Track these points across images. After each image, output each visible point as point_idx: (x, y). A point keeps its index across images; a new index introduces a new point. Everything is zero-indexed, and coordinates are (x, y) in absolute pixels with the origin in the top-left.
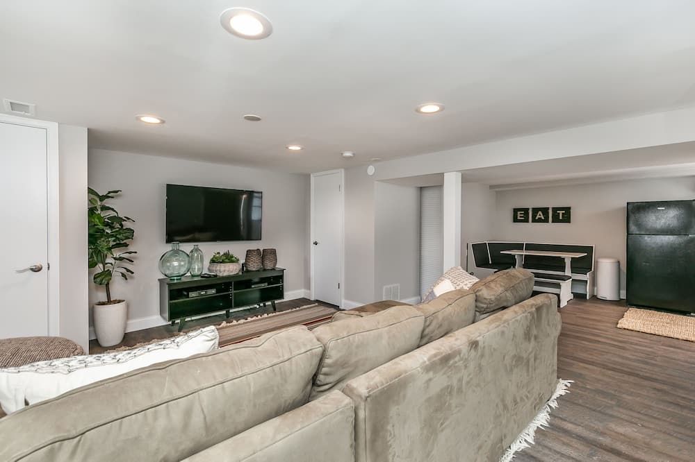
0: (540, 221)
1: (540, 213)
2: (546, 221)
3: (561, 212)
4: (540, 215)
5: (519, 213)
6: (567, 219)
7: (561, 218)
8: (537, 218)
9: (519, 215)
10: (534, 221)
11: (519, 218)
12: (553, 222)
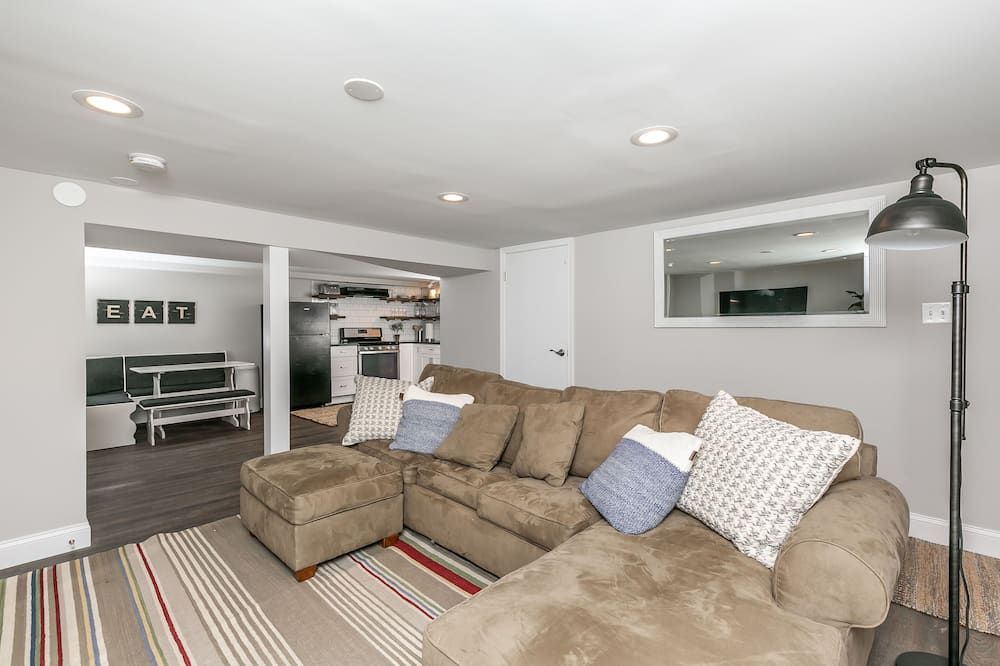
0: (149, 320)
1: (149, 308)
2: (160, 320)
3: (182, 309)
4: (149, 312)
5: (109, 307)
6: (190, 318)
7: (182, 317)
8: (144, 317)
9: (109, 311)
10: (139, 320)
11: (109, 316)
12: (169, 323)
